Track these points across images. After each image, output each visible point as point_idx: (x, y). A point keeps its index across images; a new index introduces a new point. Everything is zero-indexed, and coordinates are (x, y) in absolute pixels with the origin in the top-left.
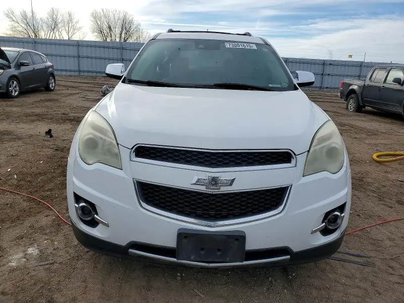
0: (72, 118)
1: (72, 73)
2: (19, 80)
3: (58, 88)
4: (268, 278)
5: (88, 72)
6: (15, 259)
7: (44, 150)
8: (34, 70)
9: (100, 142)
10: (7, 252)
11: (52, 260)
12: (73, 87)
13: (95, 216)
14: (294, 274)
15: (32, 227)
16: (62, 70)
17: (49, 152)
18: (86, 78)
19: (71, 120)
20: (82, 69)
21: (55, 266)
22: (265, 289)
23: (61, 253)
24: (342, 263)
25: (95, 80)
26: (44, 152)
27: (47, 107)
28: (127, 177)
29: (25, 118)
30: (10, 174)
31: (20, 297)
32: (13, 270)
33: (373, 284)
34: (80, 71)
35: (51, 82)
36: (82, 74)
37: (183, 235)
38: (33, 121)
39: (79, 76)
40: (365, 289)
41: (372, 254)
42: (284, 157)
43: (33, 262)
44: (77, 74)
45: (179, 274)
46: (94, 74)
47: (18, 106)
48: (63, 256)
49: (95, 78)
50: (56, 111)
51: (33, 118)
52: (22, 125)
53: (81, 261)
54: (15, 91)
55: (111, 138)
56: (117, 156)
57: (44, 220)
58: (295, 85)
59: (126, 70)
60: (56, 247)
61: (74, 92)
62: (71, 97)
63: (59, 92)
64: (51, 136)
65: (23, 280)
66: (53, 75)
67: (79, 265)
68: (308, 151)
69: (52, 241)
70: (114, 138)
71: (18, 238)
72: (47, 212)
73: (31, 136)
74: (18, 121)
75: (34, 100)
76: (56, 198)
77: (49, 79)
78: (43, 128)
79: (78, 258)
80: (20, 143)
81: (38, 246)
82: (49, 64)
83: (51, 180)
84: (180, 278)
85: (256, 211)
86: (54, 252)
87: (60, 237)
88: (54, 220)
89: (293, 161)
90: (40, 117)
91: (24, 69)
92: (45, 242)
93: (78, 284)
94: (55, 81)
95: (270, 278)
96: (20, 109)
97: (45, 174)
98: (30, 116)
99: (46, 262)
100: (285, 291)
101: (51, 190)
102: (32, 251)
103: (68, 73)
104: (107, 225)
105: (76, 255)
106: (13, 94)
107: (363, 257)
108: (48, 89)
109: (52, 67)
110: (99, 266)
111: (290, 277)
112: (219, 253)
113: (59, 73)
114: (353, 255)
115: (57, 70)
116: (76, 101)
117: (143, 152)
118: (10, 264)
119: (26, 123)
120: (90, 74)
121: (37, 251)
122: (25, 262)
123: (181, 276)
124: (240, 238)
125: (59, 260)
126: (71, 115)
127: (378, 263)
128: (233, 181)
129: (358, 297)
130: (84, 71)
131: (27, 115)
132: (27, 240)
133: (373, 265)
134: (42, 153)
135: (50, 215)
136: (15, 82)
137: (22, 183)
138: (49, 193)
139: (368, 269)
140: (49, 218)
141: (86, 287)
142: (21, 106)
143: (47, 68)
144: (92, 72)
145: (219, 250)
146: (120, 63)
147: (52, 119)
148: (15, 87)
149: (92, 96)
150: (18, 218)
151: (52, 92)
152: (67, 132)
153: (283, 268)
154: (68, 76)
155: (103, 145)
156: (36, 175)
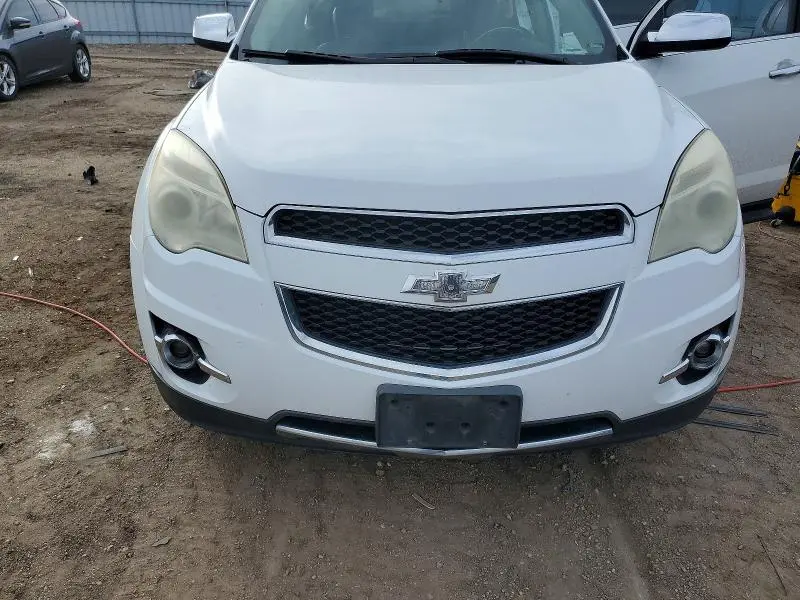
0: (134, 140)
1: (124, 40)
2: (13, 61)
3: (99, 75)
4: (560, 467)
5: (157, 34)
6: (49, 445)
7: (83, 212)
8: (41, 36)
9: (195, 202)
10: (31, 431)
11: (123, 444)
12: (128, 71)
13: (200, 360)
14: (612, 457)
15: (74, 376)
16: (100, 34)
17: (94, 216)
18: (154, 48)
19: (132, 145)
20: (142, 30)
21: (130, 457)
22: (555, 488)
23: (139, 429)
24: (711, 429)
25: (173, 54)
26: (82, 216)
27: (78, 118)
28: (260, 279)
29: (36, 144)
30: (18, 267)
31: (66, 523)
32: (48, 468)
33: (775, 471)
34: (139, 34)
35: (80, 60)
36: (145, 40)
37: (388, 398)
38: (53, 150)
39: (138, 46)
40: (759, 482)
41: (771, 407)
42: (607, 222)
43: (87, 450)
44: (134, 40)
45: (379, 464)
46: (171, 40)
47: (20, 117)
48: (143, 435)
49: (172, 48)
50: (97, 126)
51: (51, 143)
52: (30, 160)
53: (181, 445)
54: (9, 86)
55: (217, 192)
56: (235, 231)
57: (98, 361)
58: (619, 47)
59: (237, 29)
60: (127, 418)
61: (132, 82)
62: (128, 94)
63: (102, 83)
64: (94, 182)
65: (69, 487)
66: (82, 45)
67: (178, 451)
68: (661, 206)
69: (119, 405)
70: (225, 192)
71: (49, 401)
72: (103, 345)
73: (52, 184)
74: (21, 152)
75: (49, 104)
76: (118, 314)
77: (75, 56)
78: (75, 165)
79: (175, 438)
80: (31, 198)
81: (91, 416)
82: (71, 20)
83: (102, 278)
84: (382, 472)
85: (545, 342)
86: (124, 428)
87: (134, 396)
88: (118, 362)
89: (628, 230)
90: (66, 142)
91: (21, 35)
92: (105, 407)
93: (181, 492)
94: (88, 58)
95: (565, 467)
96: (22, 124)
97: (90, 264)
98: (46, 139)
99: (111, 450)
100: (597, 490)
101: (105, 298)
102: (82, 426)
103: (116, 40)
104: (227, 380)
105: (169, 432)
106: (5, 92)
107: (751, 414)
108: (76, 78)
109: (78, 27)
110: (218, 454)
111: (605, 462)
112: (465, 432)
113: (97, 40)
114: (734, 412)
115: (92, 34)
116: (137, 102)
117: (290, 222)
118: (41, 455)
119: (39, 154)
120: (162, 40)
121: (90, 428)
122: (70, 451)
123: (384, 468)
124: (511, 400)
125: (137, 444)
126: (131, 132)
127: (785, 426)
128: (495, 280)
129: (746, 497)
130: (148, 35)
131: (39, 137)
132: (69, 405)
133: (774, 430)
134: (79, 220)
135: (108, 351)
136: (6, 66)
137: (47, 284)
138: (101, 304)
139: (763, 440)
140: (108, 358)
141: (196, 498)
142: (25, 118)
143: (68, 30)
144: (167, 35)
145: (466, 425)
146: (223, 12)
147: (92, 144)
148: (8, 76)
149: (170, 89)
150: (45, 359)
151: (87, 85)
152: (125, 170)
153: (594, 449)
154: (115, 46)
155: (203, 208)
156: (71, 267)
